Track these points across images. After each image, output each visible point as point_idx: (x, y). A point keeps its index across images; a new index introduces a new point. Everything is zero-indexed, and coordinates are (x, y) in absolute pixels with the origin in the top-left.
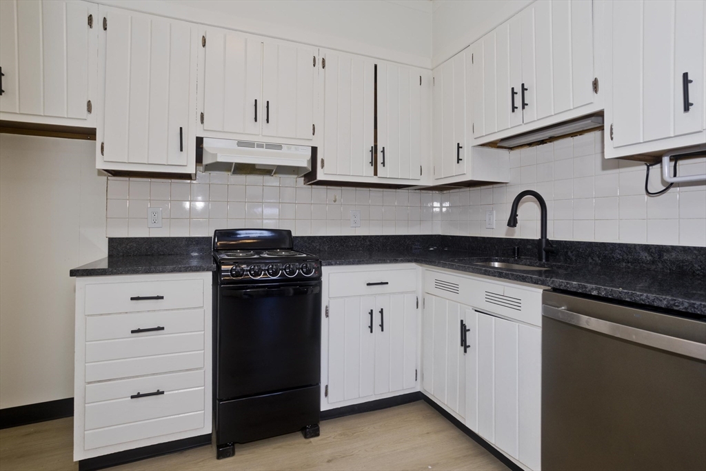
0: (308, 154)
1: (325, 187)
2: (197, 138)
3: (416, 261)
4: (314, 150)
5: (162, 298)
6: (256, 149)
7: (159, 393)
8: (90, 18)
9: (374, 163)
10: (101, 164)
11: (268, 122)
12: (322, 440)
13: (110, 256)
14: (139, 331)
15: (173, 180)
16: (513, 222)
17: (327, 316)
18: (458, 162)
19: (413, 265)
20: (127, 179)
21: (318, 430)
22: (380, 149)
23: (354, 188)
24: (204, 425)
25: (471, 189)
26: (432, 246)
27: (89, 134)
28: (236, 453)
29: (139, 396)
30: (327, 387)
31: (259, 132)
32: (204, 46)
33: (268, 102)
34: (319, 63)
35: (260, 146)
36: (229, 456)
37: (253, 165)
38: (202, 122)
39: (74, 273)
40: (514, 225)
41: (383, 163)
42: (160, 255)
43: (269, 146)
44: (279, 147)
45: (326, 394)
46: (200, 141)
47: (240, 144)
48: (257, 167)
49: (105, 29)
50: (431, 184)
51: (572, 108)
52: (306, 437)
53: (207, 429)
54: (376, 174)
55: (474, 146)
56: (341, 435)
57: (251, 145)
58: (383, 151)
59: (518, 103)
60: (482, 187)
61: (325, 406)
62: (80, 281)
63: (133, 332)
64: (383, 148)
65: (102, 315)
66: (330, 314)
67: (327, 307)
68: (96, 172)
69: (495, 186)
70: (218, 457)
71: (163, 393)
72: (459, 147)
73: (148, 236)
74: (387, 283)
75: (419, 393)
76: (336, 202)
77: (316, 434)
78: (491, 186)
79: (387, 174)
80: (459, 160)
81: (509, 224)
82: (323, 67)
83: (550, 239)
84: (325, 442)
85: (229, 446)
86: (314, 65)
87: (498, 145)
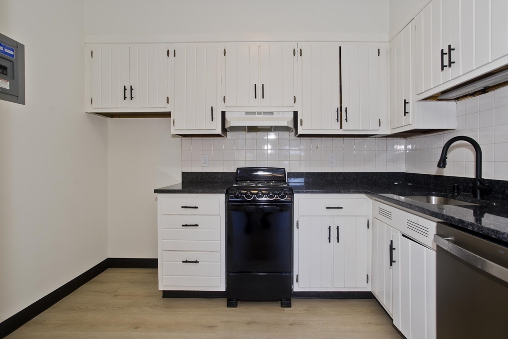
0: (291, 116)
1: (310, 138)
2: (222, 112)
3: (365, 193)
4: (296, 114)
5: (197, 208)
6: (257, 116)
7: (197, 262)
8: (168, 52)
9: (340, 119)
10: (174, 132)
11: (263, 98)
12: (292, 310)
13: (183, 182)
14: (186, 225)
15: (214, 138)
16: (442, 163)
17: (298, 228)
18: (405, 115)
19: (363, 196)
20: (190, 138)
21: (290, 303)
22: (344, 109)
23: (332, 138)
24: (221, 286)
25: (427, 135)
26: (397, 181)
27: (168, 115)
28: (238, 306)
29: (187, 262)
30: (297, 276)
31: (258, 105)
32: (225, 55)
33: (263, 85)
34: (298, 53)
35: (259, 114)
36: (233, 307)
37: (257, 127)
38: (224, 102)
39: (156, 191)
40: (444, 166)
41: (346, 120)
42: (208, 183)
43: (265, 113)
44: (272, 113)
45: (297, 281)
46: (223, 114)
47: (247, 113)
48: (258, 128)
49: (175, 56)
50: (389, 133)
51: (491, 61)
52: (282, 306)
53: (222, 288)
54: (341, 127)
55: (418, 101)
56: (305, 310)
57: (253, 113)
58: (346, 111)
59: (446, 63)
60: (435, 134)
61: (296, 288)
62: (160, 196)
63: (183, 226)
64: (346, 108)
65: (169, 215)
66: (300, 227)
67: (297, 222)
68: (171, 135)
69: (445, 132)
70: (228, 306)
71: (198, 262)
72: (405, 103)
73: (201, 171)
74: (342, 208)
75: (370, 293)
76: (318, 149)
77: (289, 306)
78: (442, 133)
79: (349, 127)
80: (405, 113)
81: (439, 165)
82: (301, 55)
83: (485, 178)
84: (293, 312)
85: (233, 301)
86: (294, 55)
87: (438, 98)
